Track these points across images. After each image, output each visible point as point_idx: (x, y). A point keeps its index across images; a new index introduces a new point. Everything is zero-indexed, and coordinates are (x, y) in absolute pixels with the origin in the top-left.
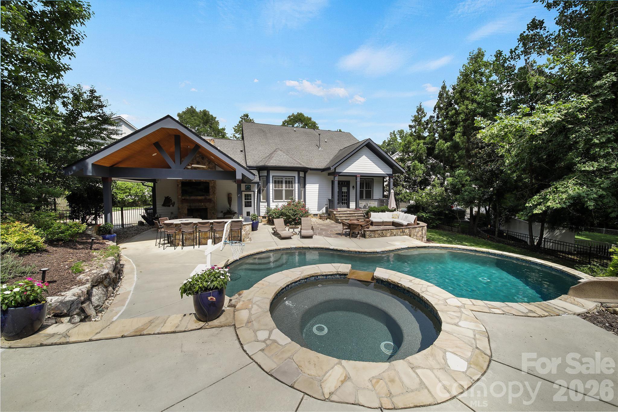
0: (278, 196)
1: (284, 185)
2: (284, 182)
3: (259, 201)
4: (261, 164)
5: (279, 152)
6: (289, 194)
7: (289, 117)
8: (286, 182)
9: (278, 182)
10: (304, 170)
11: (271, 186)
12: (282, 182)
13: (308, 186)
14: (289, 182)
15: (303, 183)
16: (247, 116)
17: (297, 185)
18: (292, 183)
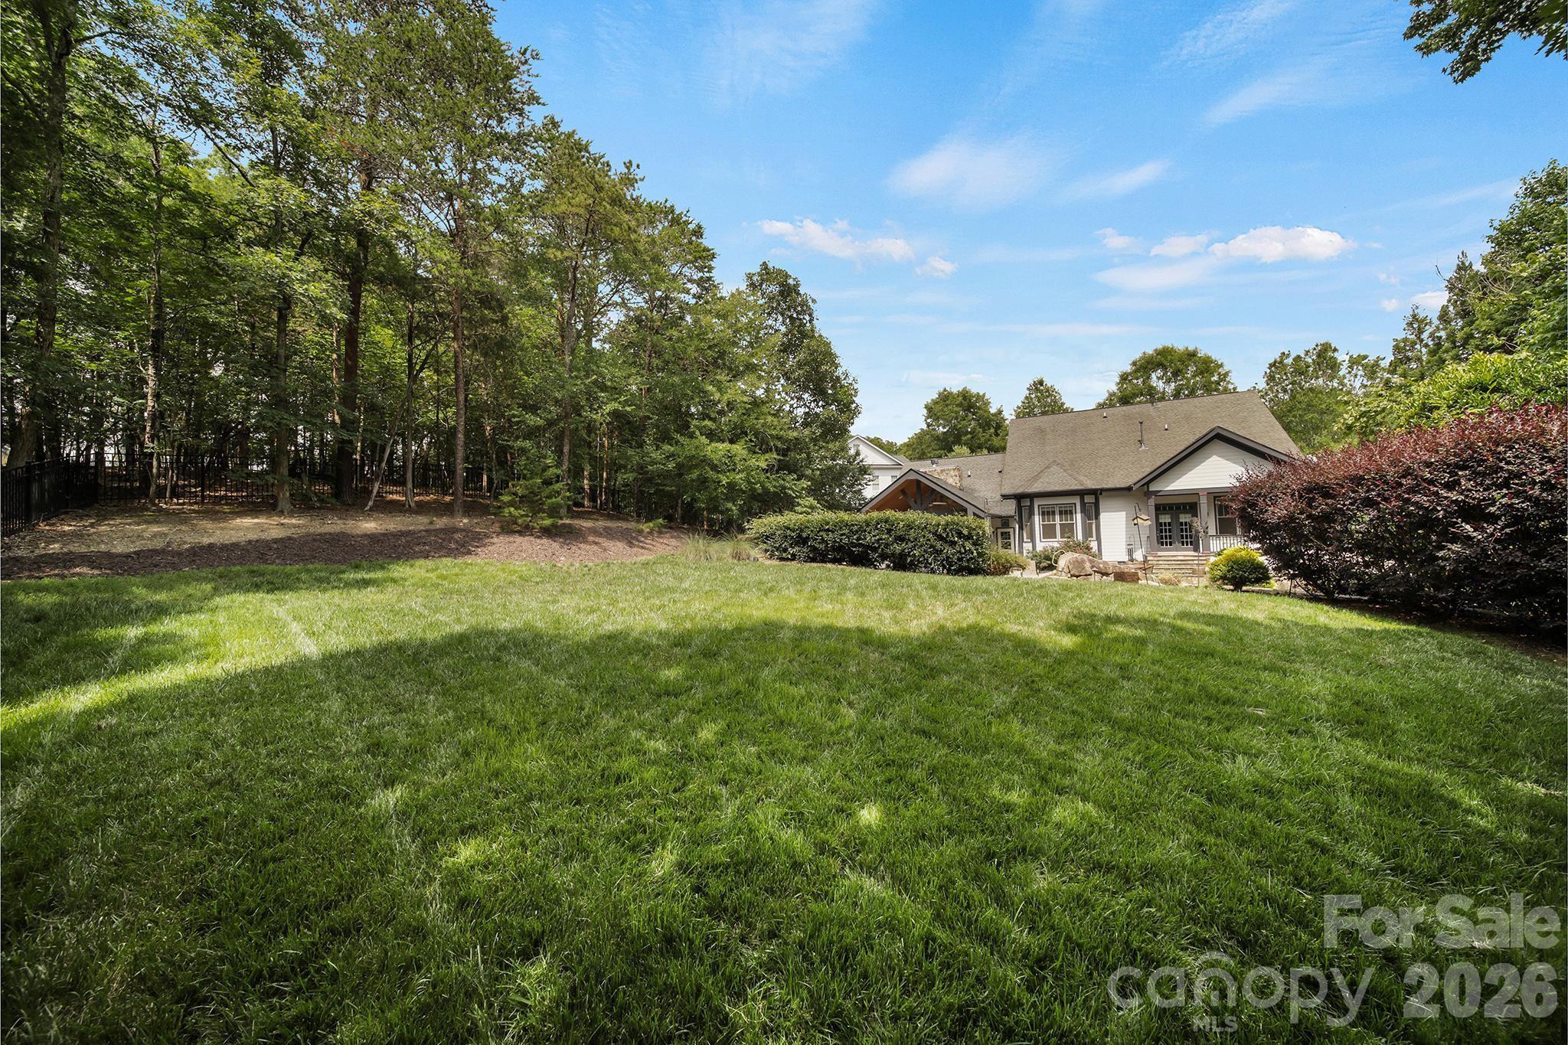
0: (1048, 532)
1: (1057, 517)
2: (1057, 512)
3: (1021, 541)
4: (1020, 491)
5: (1054, 468)
6: (1068, 530)
7: (1134, 364)
8: (1061, 513)
9: (1047, 513)
10: (1096, 493)
11: (1037, 519)
12: (1054, 513)
13: (1103, 516)
14: (1067, 512)
15: (1092, 513)
16: (1041, 383)
17: (1079, 516)
18: (1071, 513)
